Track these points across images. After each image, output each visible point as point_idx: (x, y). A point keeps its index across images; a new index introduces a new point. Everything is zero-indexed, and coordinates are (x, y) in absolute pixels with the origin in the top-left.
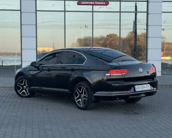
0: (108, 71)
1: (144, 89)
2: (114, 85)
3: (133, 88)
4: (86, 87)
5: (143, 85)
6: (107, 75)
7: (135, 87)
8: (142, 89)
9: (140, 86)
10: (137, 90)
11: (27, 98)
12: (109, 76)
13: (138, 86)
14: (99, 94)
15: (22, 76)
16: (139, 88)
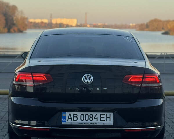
1: (89, 122)
5: (89, 113)
7: (63, 115)
8: (85, 121)
9: (79, 114)
10: (69, 122)
13: (72, 113)
16: (75, 119)
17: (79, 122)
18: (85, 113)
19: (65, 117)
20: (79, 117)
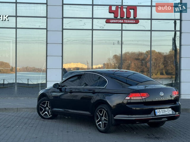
0: (128, 94)
1: (164, 113)
2: (134, 108)
3: (153, 112)
4: (106, 110)
5: (164, 109)
6: (127, 98)
7: (156, 111)
8: (163, 113)
9: (161, 110)
10: (158, 114)
11: (49, 120)
12: (129, 99)
13: (158, 110)
14: (118, 117)
15: (44, 98)
16: (160, 112)
17: (161, 113)
18: (162, 110)
19: (156, 112)
20: (161, 111)
